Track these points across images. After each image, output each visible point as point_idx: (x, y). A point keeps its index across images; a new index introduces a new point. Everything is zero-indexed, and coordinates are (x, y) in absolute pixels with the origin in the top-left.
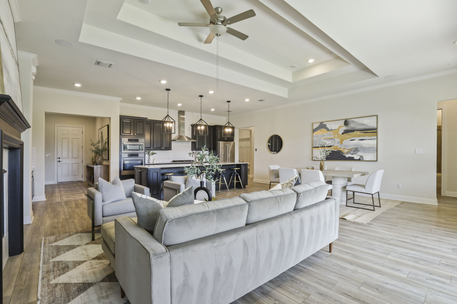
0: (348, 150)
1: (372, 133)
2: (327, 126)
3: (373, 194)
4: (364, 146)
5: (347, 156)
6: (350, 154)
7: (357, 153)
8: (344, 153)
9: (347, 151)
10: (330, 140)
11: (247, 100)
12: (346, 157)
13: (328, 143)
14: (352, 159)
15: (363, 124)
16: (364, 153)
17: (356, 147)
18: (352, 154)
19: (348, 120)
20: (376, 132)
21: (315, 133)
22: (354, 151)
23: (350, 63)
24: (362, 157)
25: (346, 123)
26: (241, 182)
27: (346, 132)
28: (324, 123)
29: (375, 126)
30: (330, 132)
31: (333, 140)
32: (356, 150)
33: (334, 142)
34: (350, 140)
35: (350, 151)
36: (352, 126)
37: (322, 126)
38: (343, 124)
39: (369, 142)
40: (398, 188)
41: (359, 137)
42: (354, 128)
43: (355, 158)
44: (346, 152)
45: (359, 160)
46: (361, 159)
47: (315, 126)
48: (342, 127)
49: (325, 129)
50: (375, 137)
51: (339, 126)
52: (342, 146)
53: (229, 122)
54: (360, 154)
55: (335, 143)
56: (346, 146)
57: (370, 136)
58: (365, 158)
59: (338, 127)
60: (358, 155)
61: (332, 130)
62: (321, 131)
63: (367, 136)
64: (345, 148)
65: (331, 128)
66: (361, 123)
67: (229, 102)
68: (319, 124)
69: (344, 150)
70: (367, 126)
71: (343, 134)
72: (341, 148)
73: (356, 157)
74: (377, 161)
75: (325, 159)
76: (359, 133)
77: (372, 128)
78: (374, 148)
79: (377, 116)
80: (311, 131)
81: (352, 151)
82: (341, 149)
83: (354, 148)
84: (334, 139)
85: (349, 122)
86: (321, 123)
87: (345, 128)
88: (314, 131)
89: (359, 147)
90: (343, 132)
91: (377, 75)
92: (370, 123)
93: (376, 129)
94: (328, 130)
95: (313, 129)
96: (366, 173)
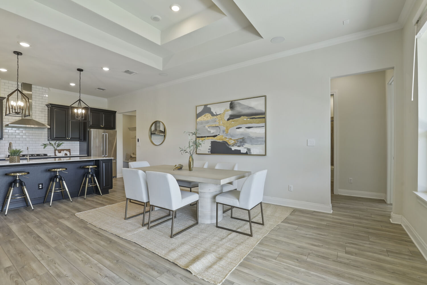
0: (234, 140)
1: (260, 119)
2: (212, 110)
3: (249, 209)
4: (251, 135)
5: (233, 148)
6: (236, 146)
7: (244, 145)
8: (230, 145)
9: (233, 142)
10: (215, 128)
11: (106, 69)
12: (232, 150)
13: (213, 132)
14: (238, 153)
15: (250, 108)
16: (251, 145)
17: (242, 137)
18: (239, 146)
19: (234, 102)
20: (264, 118)
21: (199, 119)
22: (241, 142)
23: (226, 14)
24: (249, 150)
25: (232, 106)
26: (98, 185)
27: (232, 117)
28: (208, 106)
29: (263, 110)
30: (215, 117)
31: (218, 128)
32: (242, 141)
33: (219, 130)
34: (237, 128)
35: (237, 142)
36: (238, 109)
37: (207, 110)
38: (228, 108)
39: (257, 131)
40: (289, 190)
41: (246, 124)
42: (240, 112)
43: (242, 152)
44: (233, 144)
45: (246, 154)
46: (248, 152)
47: (200, 109)
48: (227, 111)
49: (209, 114)
50: (263, 124)
51: (225, 109)
52: (227, 135)
53: (80, 100)
54: (247, 145)
55: (220, 133)
56: (232, 136)
57: (258, 123)
58: (253, 152)
59: (223, 111)
60: (245, 148)
61: (217, 115)
62: (205, 116)
63: (254, 123)
64: (231, 138)
65: (216, 113)
66: (247, 106)
67: (80, 70)
68: (203, 107)
69: (230, 141)
70: (255, 109)
71: (228, 120)
72: (226, 138)
73: (243, 150)
74: (265, 155)
75: (210, 153)
76: (245, 119)
77: (259, 112)
78: (262, 138)
79: (265, 96)
80: (194, 116)
81: (238, 142)
82: (226, 140)
83: (241, 139)
84: (219, 126)
85: (235, 105)
86: (206, 106)
87: (230, 112)
88: (198, 116)
89: (246, 137)
90: (228, 117)
91: (262, 35)
92: (257, 105)
93: (264, 114)
94: (213, 115)
95: (197, 113)
96: (247, 174)
